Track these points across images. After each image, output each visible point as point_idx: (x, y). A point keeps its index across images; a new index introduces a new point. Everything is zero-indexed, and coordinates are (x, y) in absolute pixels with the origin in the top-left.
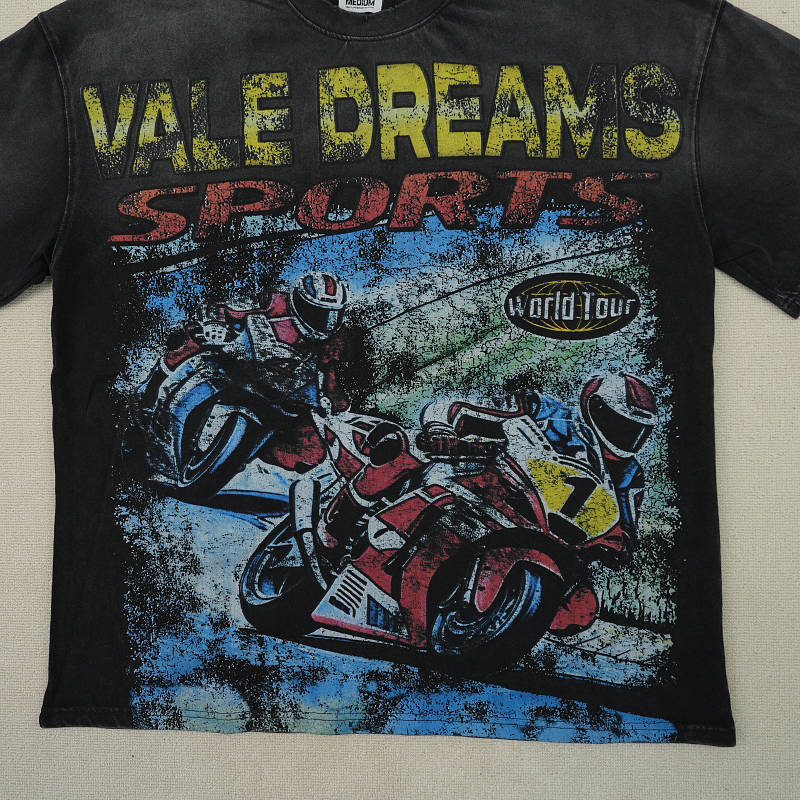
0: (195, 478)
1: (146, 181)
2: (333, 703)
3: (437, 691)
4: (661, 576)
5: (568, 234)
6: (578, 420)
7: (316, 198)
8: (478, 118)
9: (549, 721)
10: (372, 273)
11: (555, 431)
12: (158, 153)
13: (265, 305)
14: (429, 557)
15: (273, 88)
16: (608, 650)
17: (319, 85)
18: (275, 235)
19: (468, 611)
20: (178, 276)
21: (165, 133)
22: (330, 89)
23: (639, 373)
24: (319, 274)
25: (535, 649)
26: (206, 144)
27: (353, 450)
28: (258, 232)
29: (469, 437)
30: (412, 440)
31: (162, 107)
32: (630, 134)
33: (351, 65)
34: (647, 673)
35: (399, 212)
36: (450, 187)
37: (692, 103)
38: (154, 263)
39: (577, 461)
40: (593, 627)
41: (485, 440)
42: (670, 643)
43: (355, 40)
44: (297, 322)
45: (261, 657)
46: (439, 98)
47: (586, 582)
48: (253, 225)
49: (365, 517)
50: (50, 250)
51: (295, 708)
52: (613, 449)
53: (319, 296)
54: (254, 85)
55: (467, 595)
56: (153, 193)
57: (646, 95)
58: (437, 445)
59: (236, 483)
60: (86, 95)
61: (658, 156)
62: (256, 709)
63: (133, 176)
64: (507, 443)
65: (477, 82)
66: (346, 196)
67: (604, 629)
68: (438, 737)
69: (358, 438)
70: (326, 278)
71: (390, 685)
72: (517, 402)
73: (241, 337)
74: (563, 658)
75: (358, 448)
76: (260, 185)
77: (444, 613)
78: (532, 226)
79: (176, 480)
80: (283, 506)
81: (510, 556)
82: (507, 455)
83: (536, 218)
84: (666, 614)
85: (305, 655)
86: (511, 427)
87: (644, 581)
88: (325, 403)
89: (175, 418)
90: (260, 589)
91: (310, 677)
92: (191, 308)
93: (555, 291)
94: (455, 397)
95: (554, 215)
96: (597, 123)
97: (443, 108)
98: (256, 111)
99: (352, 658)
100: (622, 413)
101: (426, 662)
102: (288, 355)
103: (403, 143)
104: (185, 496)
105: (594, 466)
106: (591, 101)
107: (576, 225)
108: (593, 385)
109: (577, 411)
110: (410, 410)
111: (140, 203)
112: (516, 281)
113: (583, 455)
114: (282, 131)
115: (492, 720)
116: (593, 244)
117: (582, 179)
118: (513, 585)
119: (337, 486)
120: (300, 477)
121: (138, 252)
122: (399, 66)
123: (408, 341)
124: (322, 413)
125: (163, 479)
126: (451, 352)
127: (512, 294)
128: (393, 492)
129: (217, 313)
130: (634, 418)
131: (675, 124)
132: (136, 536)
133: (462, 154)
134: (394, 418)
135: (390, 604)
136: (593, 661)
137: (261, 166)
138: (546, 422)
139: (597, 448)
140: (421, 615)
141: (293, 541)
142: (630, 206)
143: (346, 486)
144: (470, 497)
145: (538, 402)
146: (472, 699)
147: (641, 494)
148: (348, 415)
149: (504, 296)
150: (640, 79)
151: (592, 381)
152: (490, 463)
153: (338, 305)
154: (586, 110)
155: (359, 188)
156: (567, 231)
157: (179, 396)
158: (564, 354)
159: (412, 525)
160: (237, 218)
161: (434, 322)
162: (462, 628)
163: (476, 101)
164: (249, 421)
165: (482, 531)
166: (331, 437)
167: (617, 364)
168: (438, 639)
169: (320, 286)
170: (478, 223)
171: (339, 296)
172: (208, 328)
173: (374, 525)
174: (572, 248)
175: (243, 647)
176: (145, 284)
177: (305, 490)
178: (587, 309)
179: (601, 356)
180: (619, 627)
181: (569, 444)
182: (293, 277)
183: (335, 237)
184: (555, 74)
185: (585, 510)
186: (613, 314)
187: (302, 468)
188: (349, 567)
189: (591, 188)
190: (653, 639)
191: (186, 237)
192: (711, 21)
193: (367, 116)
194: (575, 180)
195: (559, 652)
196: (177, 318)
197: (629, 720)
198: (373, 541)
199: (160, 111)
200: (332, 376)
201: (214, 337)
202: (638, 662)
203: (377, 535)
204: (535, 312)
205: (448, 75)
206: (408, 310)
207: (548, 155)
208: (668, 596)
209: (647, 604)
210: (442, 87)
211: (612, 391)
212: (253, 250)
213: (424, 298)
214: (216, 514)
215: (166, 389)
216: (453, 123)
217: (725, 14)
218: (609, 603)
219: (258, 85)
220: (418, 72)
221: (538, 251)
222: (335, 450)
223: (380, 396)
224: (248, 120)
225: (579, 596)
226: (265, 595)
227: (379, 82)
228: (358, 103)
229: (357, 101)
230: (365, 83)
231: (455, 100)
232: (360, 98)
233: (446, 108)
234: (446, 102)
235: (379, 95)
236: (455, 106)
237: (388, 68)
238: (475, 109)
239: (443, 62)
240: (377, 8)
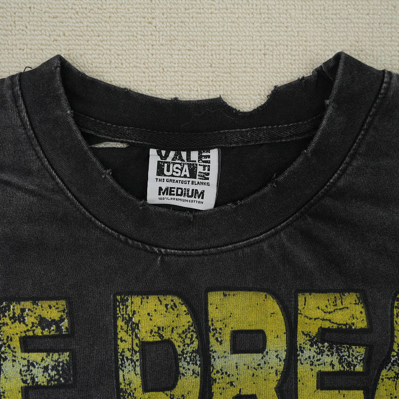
8: (359, 368)
15: (43, 323)
17: (116, 319)
22: (134, 327)
33: (166, 293)
43: (174, 254)
46: (301, 339)
54: (14, 319)
65: (364, 324)
97: (307, 354)
98: (19, 354)
114: (59, 386)
122: (242, 293)
163: (362, 350)
193: (192, 367)
205: (320, 314)
210: (308, 325)
216: (321, 376)
219: (21, 319)
220: (272, 305)
224: (6, 366)
227: (211, 316)
228: (177, 347)
229: (176, 344)
230: (189, 318)
231: (326, 344)
232: (180, 339)
233: (312, 354)
234: (312, 345)
235: (211, 335)
236: (326, 352)
237: (225, 295)
238: (356, 358)
239: (311, 291)
240: (208, 203)
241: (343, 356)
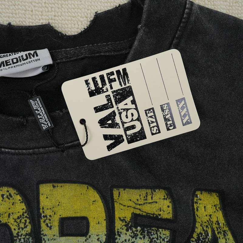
43: (8, 153)
46: (118, 225)
65: (170, 216)
97: (123, 237)
227: (42, 204)
228: (13, 230)
229: (13, 228)
230: (23, 206)
231: (139, 228)
232: (15, 224)
233: (128, 237)
234: (127, 230)
235: (42, 221)
236: (140, 236)
237: (54, 187)
238: (163, 240)
239: (125, 187)
241: (153, 238)
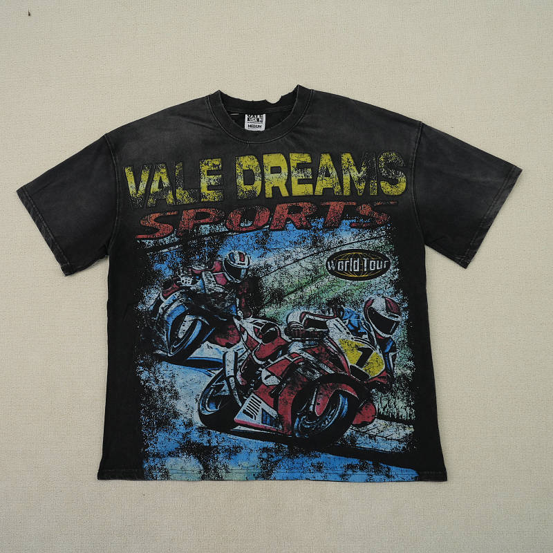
0: (177, 352)
1: (153, 209)
2: (245, 464)
3: (297, 457)
4: (406, 396)
5: (355, 231)
6: (363, 319)
7: (235, 216)
8: (311, 177)
9: (354, 471)
10: (262, 251)
11: (351, 325)
12: (160, 197)
13: (210, 267)
14: (292, 388)
15: (214, 166)
16: (382, 434)
17: (236, 164)
18: (215, 234)
19: (312, 416)
20: (168, 254)
21: (163, 187)
22: (241, 166)
23: (392, 296)
24: (237, 251)
25: (346, 434)
26: (183, 192)
27: (254, 336)
28: (207, 233)
29: (311, 328)
30: (282, 330)
31: (161, 175)
32: (382, 184)
33: (251, 155)
34: (402, 445)
35: (275, 222)
36: (299, 210)
37: (411, 169)
38: (157, 248)
39: (363, 340)
40: (374, 423)
41: (318, 330)
42: (413, 430)
43: (253, 143)
44: (226, 275)
45: (209, 441)
46: (292, 169)
47: (370, 400)
48: (205, 229)
49: (260, 369)
50: (108, 242)
51: (226, 468)
52: (381, 333)
53: (237, 262)
54: (205, 164)
55: (311, 407)
56: (157, 215)
57: (390, 166)
58: (295, 334)
59: (197, 354)
60: (126, 170)
61: (396, 194)
62: (206, 468)
63: (147, 207)
64: (329, 331)
65: (310, 162)
66: (249, 215)
67: (380, 423)
68: (298, 481)
69: (256, 330)
70: (240, 253)
71: (274, 454)
72: (333, 311)
73: (199, 282)
74: (359, 439)
75: (256, 335)
76: (208, 210)
77: (300, 417)
78: (338, 227)
79: (167, 353)
80: (220, 364)
81: (332, 388)
82: (329, 337)
83: (340, 224)
84: (410, 415)
85: (231, 440)
86: (331, 323)
87: (398, 398)
88: (240, 313)
89: (167, 322)
90: (209, 407)
91: (233, 451)
92: (175, 269)
93: (349, 258)
94: (303, 309)
95: (348, 222)
96: (367, 179)
97: (294, 173)
98: (206, 176)
99: (254, 441)
100: (384, 316)
101: (292, 442)
102: (222, 291)
103: (276, 190)
104: (172, 361)
105: (372, 342)
106: (364, 169)
107: (359, 226)
108: (370, 303)
109: (362, 315)
110: (281, 316)
111: (151, 220)
112: (331, 253)
113: (367, 336)
114: (218, 185)
115: (325, 471)
116: (367, 235)
117: (361, 205)
118: (333, 403)
119: (246, 354)
120: (228, 350)
121: (150, 243)
122: (273, 155)
123: (280, 283)
124: (239, 318)
125: (161, 352)
126: (301, 288)
127: (329, 260)
128: (274, 357)
129: (187, 271)
130: (390, 318)
131: (404, 179)
132: (147, 381)
133: (303, 194)
134: (273, 321)
135: (273, 413)
136: (375, 440)
137: (208, 202)
138: (347, 321)
139: (373, 333)
140: (289, 418)
141: (225, 382)
142: (384, 217)
143: (251, 354)
144: (312, 358)
145: (343, 311)
146: (315, 461)
147: (395, 355)
148: (251, 319)
149: (325, 261)
150: (386, 159)
151: (368, 301)
152: (321, 342)
153: (246, 266)
154: (362, 173)
155: (255, 211)
156: (354, 229)
157: (169, 311)
158: (355, 288)
159: (283, 373)
160: (197, 226)
161: (292, 273)
162: (309, 424)
163: (310, 170)
164: (203, 323)
165: (317, 375)
166: (243, 330)
167: (381, 292)
168: (298, 431)
169: (237, 257)
170: (312, 227)
171: (246, 262)
172: (183, 279)
173: (265, 373)
174: (357, 237)
175: (200, 436)
176: (153, 258)
177: (230, 357)
178: (365, 266)
179: (373, 288)
180: (387, 422)
181: (359, 331)
182: (224, 254)
183: (244, 234)
184: (346, 157)
185: (368, 364)
186: (378, 268)
187: (229, 346)
188: (253, 394)
189: (365, 209)
190: (404, 428)
191: (173, 235)
192: (418, 132)
193: (259, 178)
194: (357, 205)
195: (358, 435)
196: (168, 274)
197: (394, 470)
198: (264, 381)
199: (161, 177)
200: (243, 300)
201: (186, 283)
202: (397, 440)
203: (265, 379)
204: (341, 268)
205: (296, 158)
206: (279, 268)
207: (344, 194)
208: (410, 406)
209: (400, 410)
210: (293, 164)
211: (379, 305)
212: (205, 241)
213: (287, 262)
214: (187, 369)
215: (163, 308)
216: (299, 180)
217: (424, 129)
218: (381, 410)
219: (207, 164)
220: (282, 157)
221: (341, 239)
222: (245, 336)
223: (267, 310)
224: (202, 180)
225: (366, 407)
226: (211, 410)
227: (264, 162)
228: (254, 172)
230: (258, 163)
231: (300, 170)
232: (255, 169)
233: (296, 173)
234: (295, 171)
235: (264, 168)
236: (300, 173)
237: (268, 155)
238: (309, 173)
239: (293, 152)
240: (263, 129)
241: (305, 173)
